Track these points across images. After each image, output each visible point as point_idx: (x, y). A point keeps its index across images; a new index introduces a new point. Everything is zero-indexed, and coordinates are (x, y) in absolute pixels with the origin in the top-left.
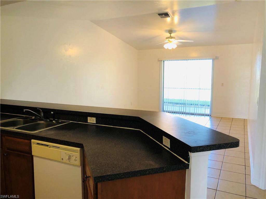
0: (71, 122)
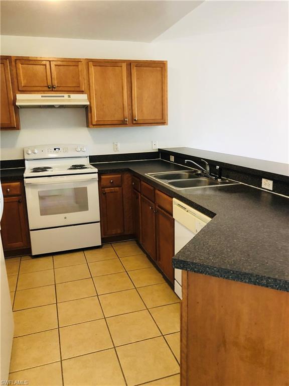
0: (241, 183)
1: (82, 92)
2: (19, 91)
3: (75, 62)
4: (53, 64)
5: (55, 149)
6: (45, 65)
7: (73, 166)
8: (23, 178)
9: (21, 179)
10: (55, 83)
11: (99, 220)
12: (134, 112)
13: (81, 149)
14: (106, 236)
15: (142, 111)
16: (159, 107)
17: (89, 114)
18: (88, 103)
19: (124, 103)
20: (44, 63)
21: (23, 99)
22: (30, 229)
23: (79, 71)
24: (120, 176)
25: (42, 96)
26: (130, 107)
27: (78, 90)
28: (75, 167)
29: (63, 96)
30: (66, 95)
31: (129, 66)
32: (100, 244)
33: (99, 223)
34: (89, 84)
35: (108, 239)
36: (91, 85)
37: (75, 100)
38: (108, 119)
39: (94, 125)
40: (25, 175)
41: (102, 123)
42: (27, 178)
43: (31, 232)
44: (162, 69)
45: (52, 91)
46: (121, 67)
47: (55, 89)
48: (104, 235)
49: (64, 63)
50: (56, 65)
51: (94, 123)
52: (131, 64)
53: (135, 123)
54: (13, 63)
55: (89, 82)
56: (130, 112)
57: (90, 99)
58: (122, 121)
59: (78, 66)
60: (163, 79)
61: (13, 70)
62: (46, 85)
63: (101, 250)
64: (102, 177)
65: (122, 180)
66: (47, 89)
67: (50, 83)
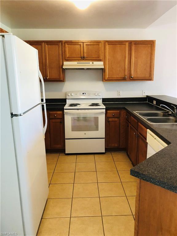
1: (100, 60)
2: (65, 60)
3: (98, 43)
4: (85, 44)
5: (83, 94)
6: (80, 45)
7: (92, 104)
8: (64, 109)
9: (63, 110)
10: (85, 55)
11: (104, 137)
12: (131, 72)
13: (98, 94)
14: (108, 147)
15: (136, 72)
16: (148, 70)
17: (104, 74)
18: (103, 67)
19: (126, 67)
20: (80, 43)
21: (67, 65)
22: (66, 138)
23: (99, 48)
24: (119, 111)
25: (77, 63)
26: (129, 69)
27: (98, 59)
28: (93, 105)
29: (90, 63)
30: (91, 63)
31: (130, 44)
32: (104, 152)
33: (104, 139)
34: (105, 56)
35: (109, 149)
36: (106, 56)
37: (96, 65)
38: (115, 76)
39: (106, 80)
40: (65, 108)
41: (111, 79)
42: (66, 109)
43: (66, 140)
44: (152, 46)
45: (83, 60)
46: (125, 45)
47: (85, 59)
48: (107, 147)
49: (92, 44)
50: (86, 45)
51: (106, 79)
52: (131, 43)
53: (131, 79)
54: (63, 45)
55: (105, 54)
56: (129, 72)
57: (105, 64)
58: (123, 78)
59: (99, 45)
60: (152, 51)
61: (63, 48)
62: (80, 56)
63: (104, 155)
64: (108, 111)
65: (120, 114)
66: (80, 58)
67: (82, 56)
